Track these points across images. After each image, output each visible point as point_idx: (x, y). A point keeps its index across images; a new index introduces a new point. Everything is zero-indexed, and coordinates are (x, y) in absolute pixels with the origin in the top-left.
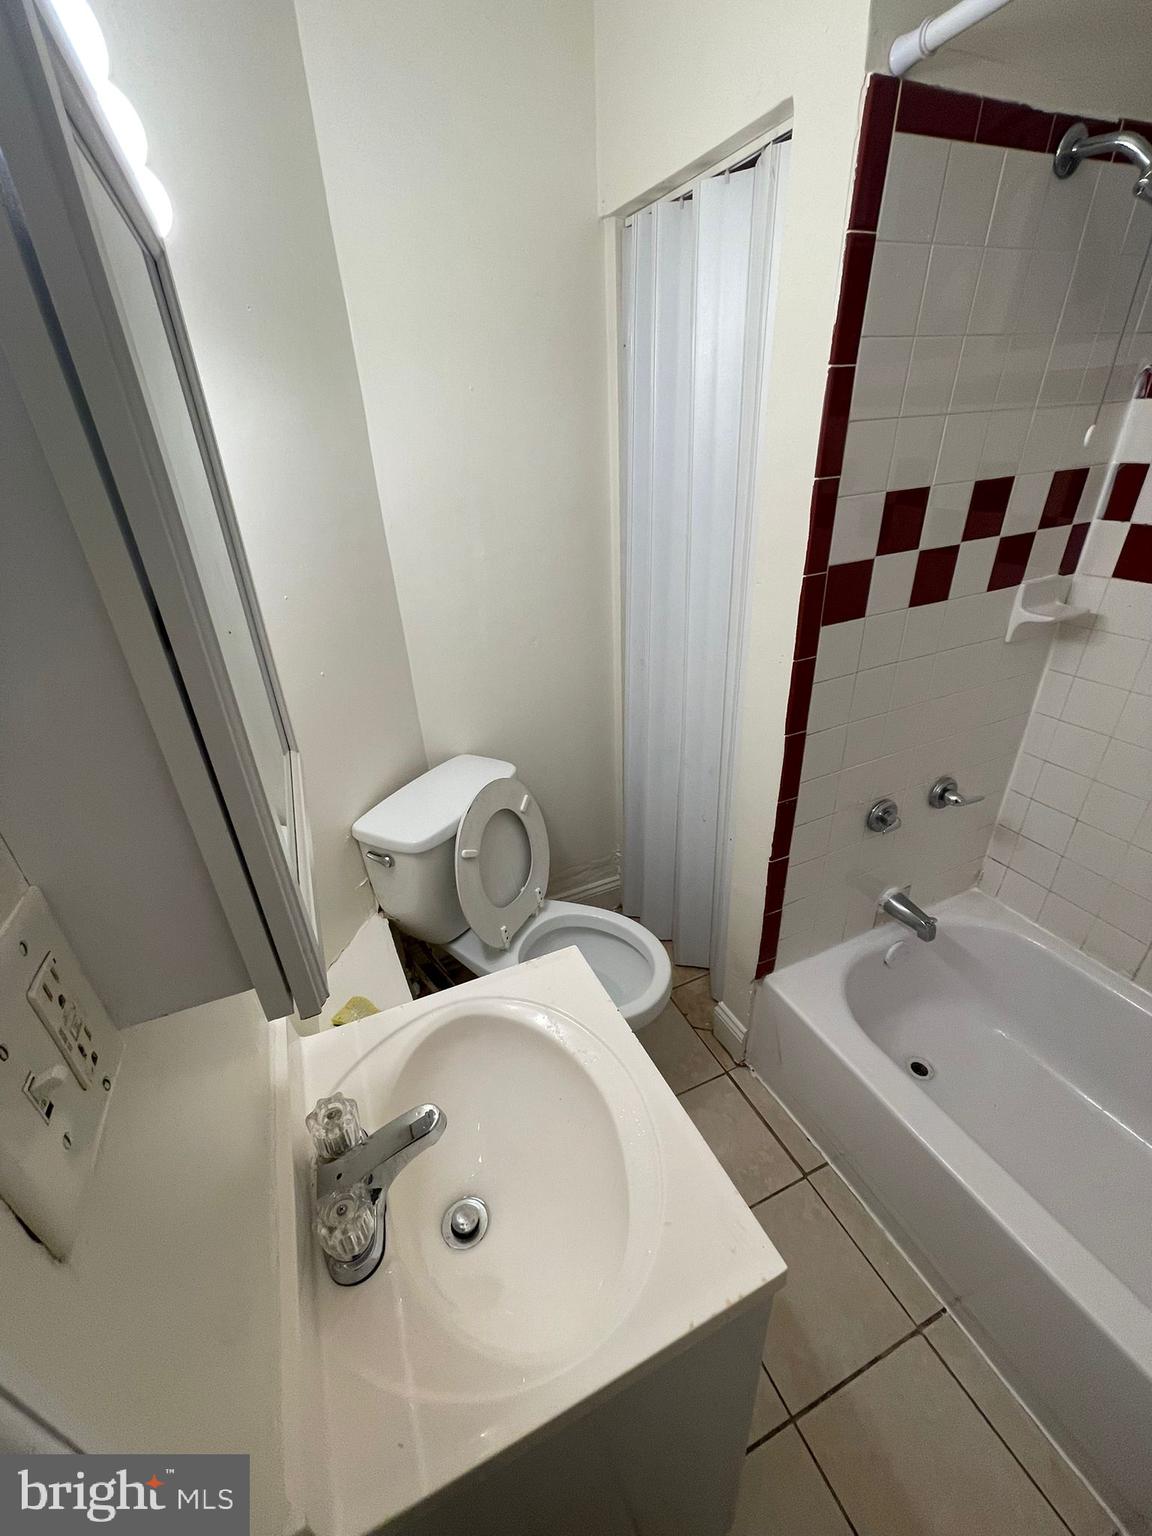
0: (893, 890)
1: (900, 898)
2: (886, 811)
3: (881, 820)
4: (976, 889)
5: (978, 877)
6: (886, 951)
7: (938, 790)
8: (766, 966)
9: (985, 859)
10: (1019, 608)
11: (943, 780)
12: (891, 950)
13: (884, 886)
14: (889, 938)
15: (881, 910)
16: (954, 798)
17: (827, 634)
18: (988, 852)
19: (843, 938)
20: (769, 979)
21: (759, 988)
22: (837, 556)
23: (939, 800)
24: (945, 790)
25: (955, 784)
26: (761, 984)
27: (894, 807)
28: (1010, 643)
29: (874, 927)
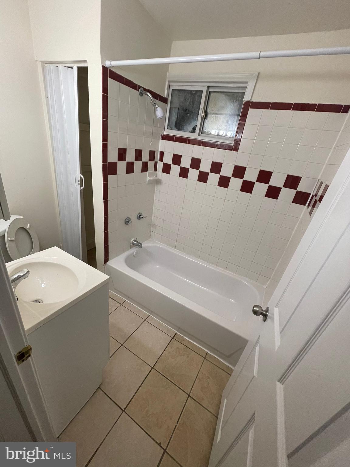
0: (133, 239)
1: (135, 241)
2: (128, 220)
3: (128, 222)
4: (151, 239)
5: (150, 236)
6: (134, 253)
7: (139, 215)
8: (106, 260)
9: (151, 232)
10: (148, 177)
11: (139, 213)
12: (135, 253)
13: (131, 239)
14: (134, 250)
15: (131, 244)
16: (142, 217)
17: (110, 177)
18: (151, 230)
19: (124, 252)
20: (108, 263)
21: (105, 266)
22: (109, 160)
23: (139, 217)
24: (140, 216)
25: (142, 214)
26: (106, 265)
27: (130, 219)
28: (148, 184)
29: (130, 249)
